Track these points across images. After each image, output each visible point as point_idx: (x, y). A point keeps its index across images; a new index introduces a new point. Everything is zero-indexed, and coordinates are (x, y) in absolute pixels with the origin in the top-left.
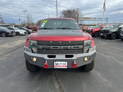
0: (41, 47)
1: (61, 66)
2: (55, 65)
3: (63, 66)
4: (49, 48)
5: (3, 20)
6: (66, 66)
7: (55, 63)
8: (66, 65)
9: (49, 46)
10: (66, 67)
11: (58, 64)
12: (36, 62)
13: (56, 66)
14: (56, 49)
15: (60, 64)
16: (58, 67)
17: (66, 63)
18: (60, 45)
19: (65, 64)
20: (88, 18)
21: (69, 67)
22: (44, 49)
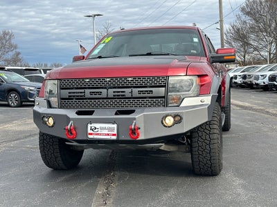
1: (103, 134)
2: (90, 131)
3: (108, 135)
4: (83, 94)
5: (18, 54)
6: (114, 135)
7: (89, 126)
8: (115, 132)
9: (83, 91)
10: (114, 138)
11: (95, 128)
12: (53, 126)
13: (91, 134)
14: (97, 96)
15: (102, 129)
16: (96, 137)
17: (115, 126)
18: (105, 88)
19: (113, 129)
21: (123, 138)
22: (72, 99)
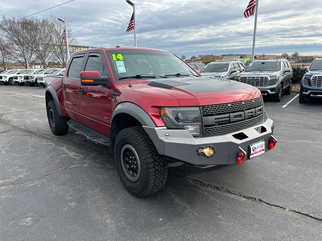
0: (211, 119)
1: (258, 152)
2: (252, 152)
3: (261, 151)
4: (228, 119)
7: (251, 147)
8: (264, 148)
11: (255, 148)
15: (258, 147)
16: (255, 155)
17: (264, 142)
19: (263, 145)
20: (83, 47)
